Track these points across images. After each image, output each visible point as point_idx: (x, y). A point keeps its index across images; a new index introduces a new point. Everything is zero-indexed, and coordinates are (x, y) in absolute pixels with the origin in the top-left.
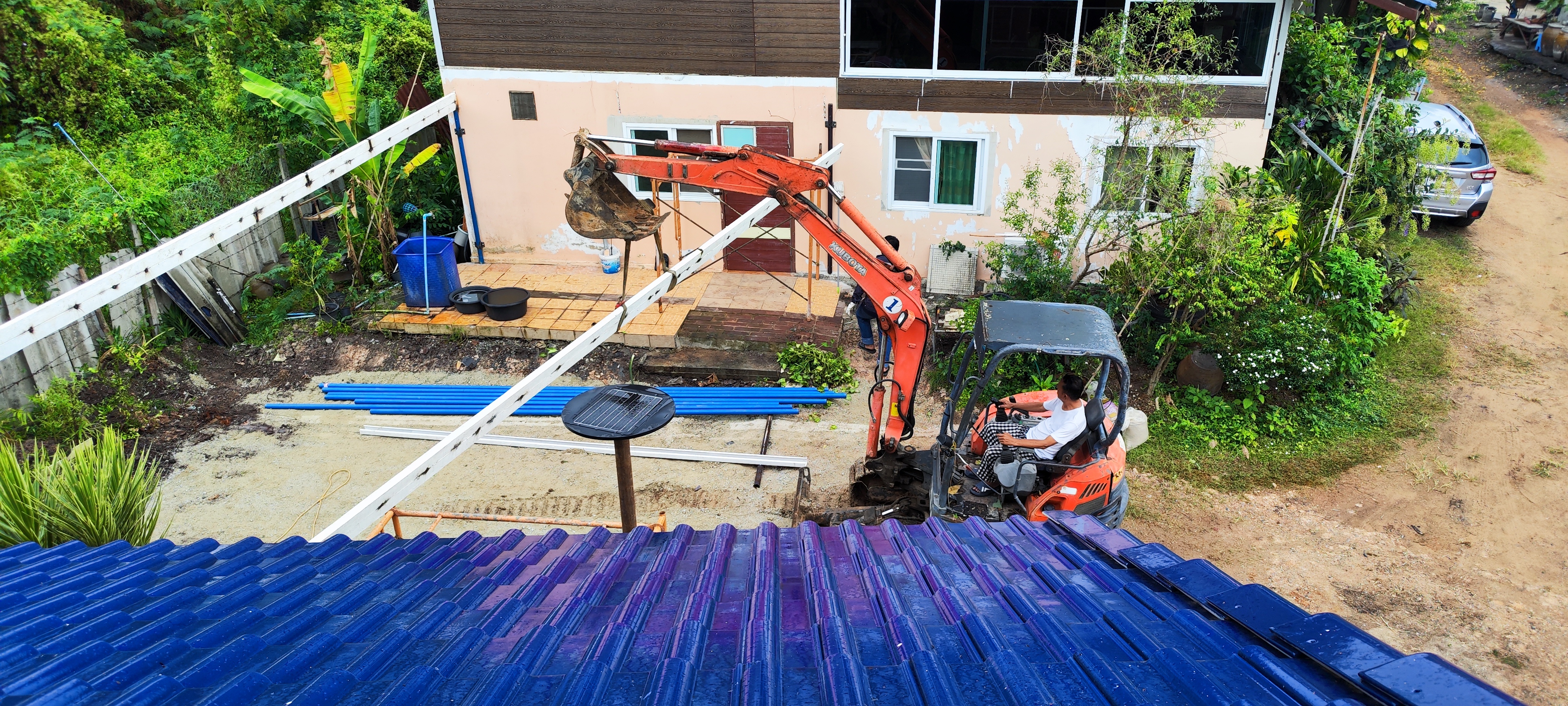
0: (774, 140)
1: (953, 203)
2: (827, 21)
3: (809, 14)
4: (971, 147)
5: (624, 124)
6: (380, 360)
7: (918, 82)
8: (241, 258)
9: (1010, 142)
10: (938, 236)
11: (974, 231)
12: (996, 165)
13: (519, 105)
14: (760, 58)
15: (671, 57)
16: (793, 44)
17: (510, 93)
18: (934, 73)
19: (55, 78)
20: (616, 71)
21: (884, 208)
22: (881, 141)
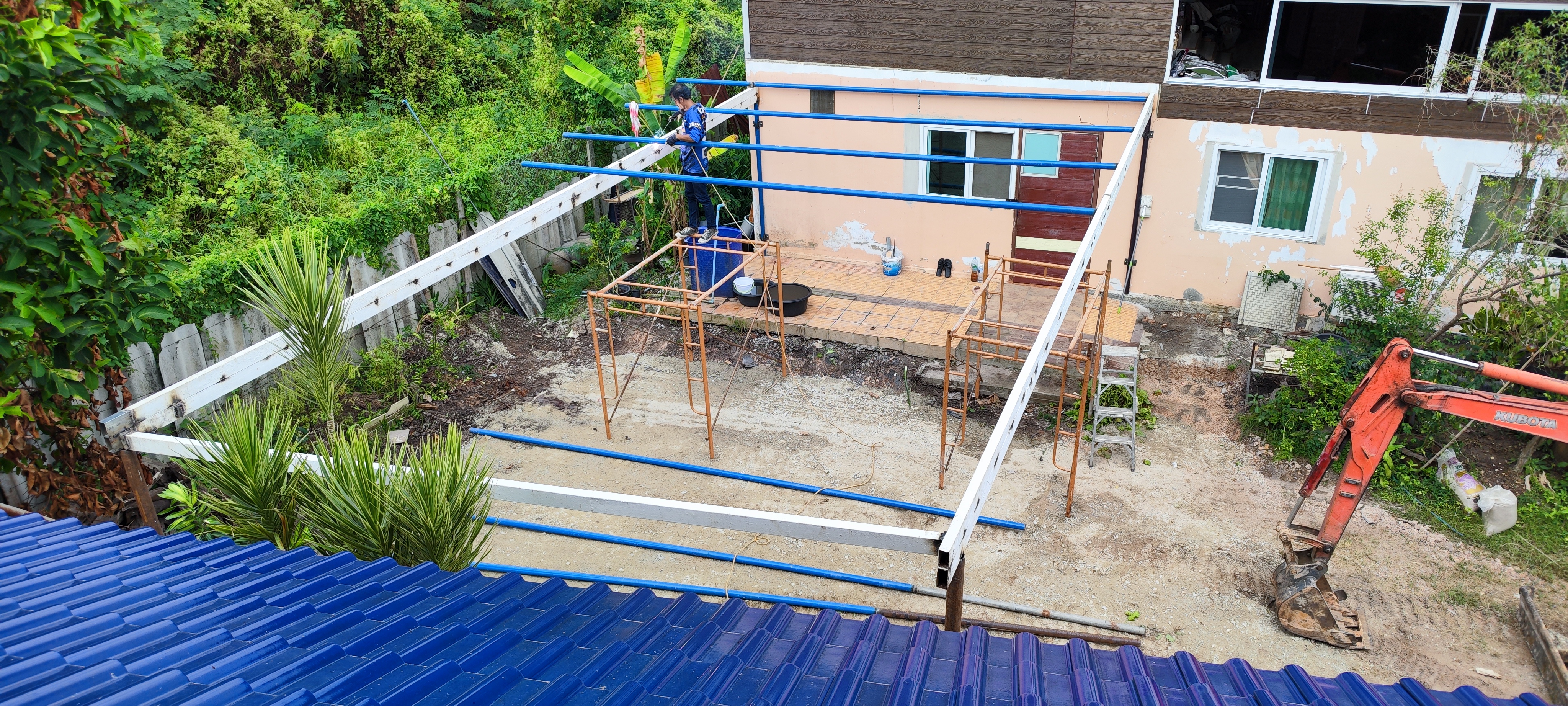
0: (1080, 148)
1: (1281, 227)
2: (1157, 23)
3: (1138, 15)
4: (1310, 167)
6: (664, 345)
7: (1255, 92)
10: (1258, 263)
11: (1302, 261)
12: (1339, 188)
13: (818, 98)
14: (1075, 61)
15: (980, 56)
16: (1115, 46)
17: (811, 88)
18: (1263, 83)
19: (401, 55)
20: (920, 68)
21: (1197, 227)
22: (1203, 155)
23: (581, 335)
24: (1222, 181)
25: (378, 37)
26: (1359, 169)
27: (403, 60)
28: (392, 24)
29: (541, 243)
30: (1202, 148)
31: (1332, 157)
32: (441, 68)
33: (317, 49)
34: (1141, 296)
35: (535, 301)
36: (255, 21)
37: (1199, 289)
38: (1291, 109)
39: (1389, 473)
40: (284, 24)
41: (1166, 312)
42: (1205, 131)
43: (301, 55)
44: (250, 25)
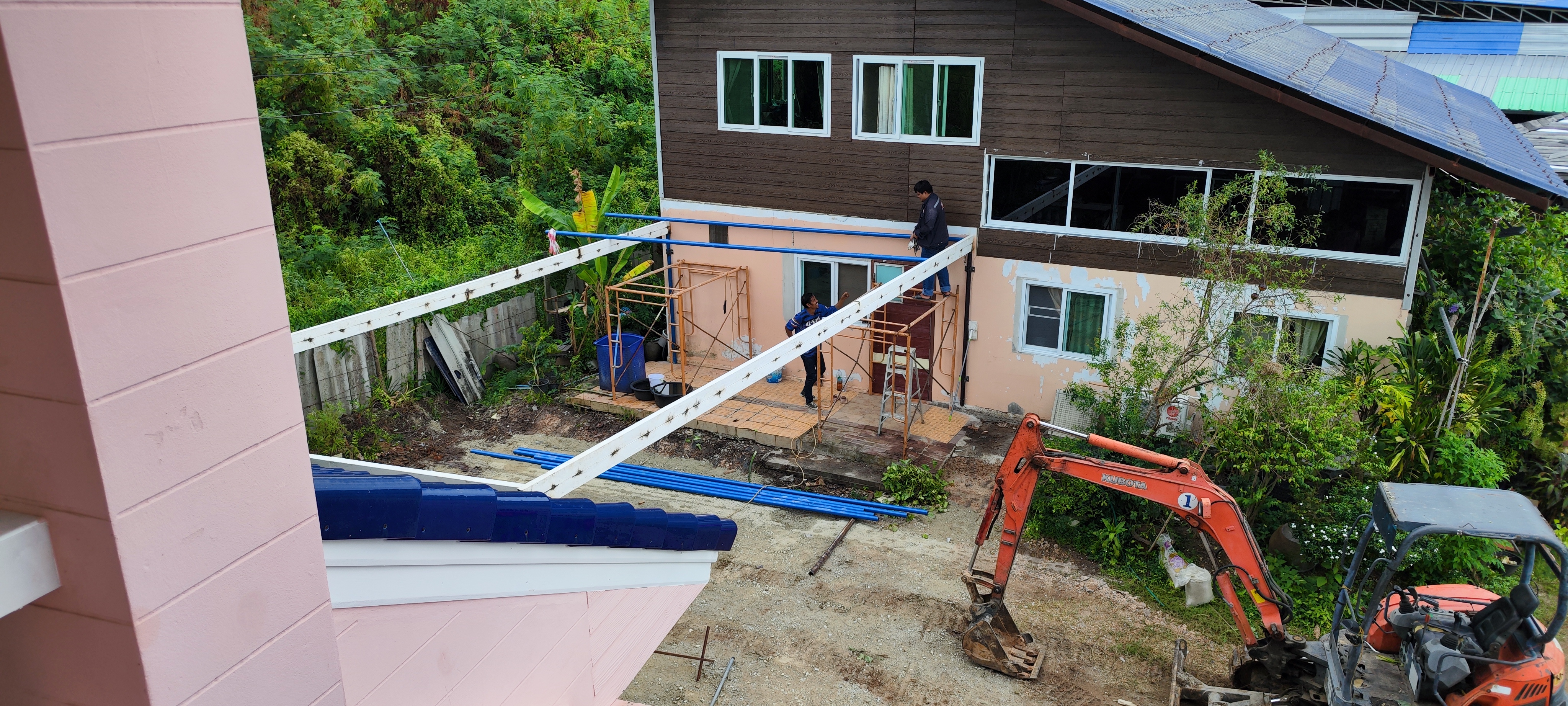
1: (1083, 352)
2: (972, 177)
3: (957, 171)
4: (1099, 300)
5: (797, 256)
6: (567, 428)
7: (1051, 236)
8: (498, 338)
9: (1137, 299)
10: (1064, 382)
11: (1099, 381)
12: (1123, 319)
13: (715, 234)
14: (911, 207)
15: (838, 201)
17: (709, 223)
18: (1067, 230)
19: (418, 192)
20: (793, 210)
21: (1014, 350)
22: (1014, 288)
23: (503, 418)
24: (1033, 311)
25: (400, 177)
26: (1137, 304)
27: (419, 196)
28: (413, 167)
29: (493, 344)
30: (1013, 282)
31: (1115, 293)
32: (450, 204)
33: (345, 186)
34: (974, 408)
35: (476, 390)
36: (299, 161)
37: (1021, 404)
38: (1080, 251)
39: (1117, 553)
40: (322, 165)
41: (993, 423)
42: (1014, 268)
43: (332, 189)
44: (292, 164)
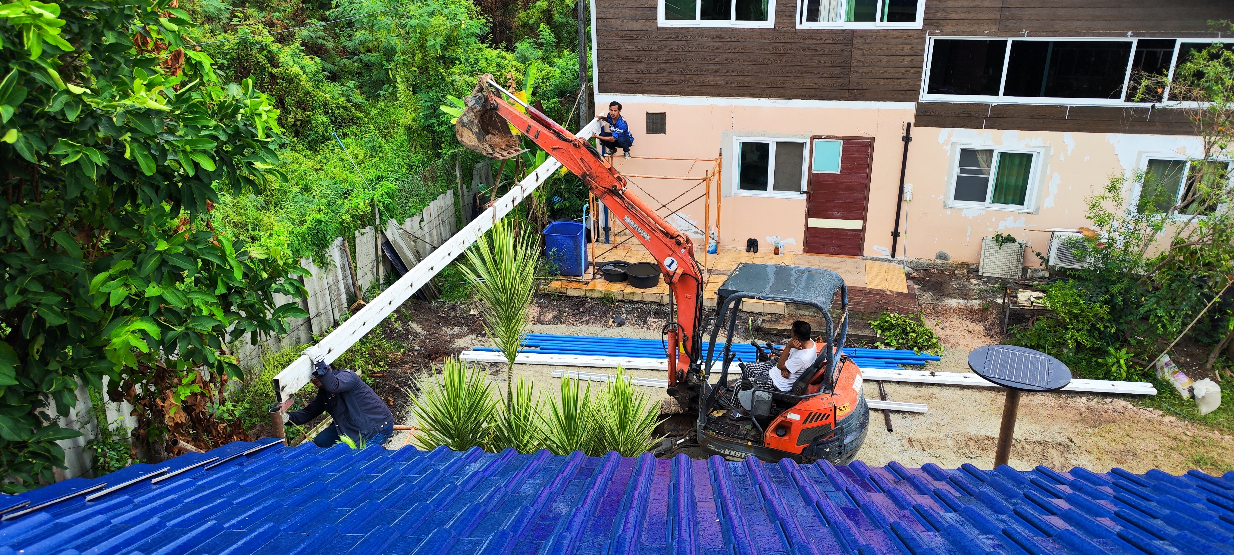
0: (857, 151)
1: (1005, 203)
2: (912, 58)
3: (899, 52)
4: (1026, 159)
5: (735, 138)
6: (550, 316)
7: (986, 106)
8: (431, 235)
9: (1062, 155)
10: (990, 230)
11: (1023, 226)
12: (1048, 173)
13: (653, 122)
14: (852, 87)
15: (780, 86)
16: (882, 75)
17: (647, 113)
18: (1001, 99)
20: (734, 96)
21: (945, 206)
22: (949, 153)
24: (962, 171)
26: (1062, 158)
30: (948, 148)
31: (1042, 151)
34: (906, 259)
38: (1012, 117)
39: (1124, 375)
41: (924, 270)
42: (950, 135)
